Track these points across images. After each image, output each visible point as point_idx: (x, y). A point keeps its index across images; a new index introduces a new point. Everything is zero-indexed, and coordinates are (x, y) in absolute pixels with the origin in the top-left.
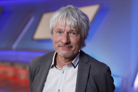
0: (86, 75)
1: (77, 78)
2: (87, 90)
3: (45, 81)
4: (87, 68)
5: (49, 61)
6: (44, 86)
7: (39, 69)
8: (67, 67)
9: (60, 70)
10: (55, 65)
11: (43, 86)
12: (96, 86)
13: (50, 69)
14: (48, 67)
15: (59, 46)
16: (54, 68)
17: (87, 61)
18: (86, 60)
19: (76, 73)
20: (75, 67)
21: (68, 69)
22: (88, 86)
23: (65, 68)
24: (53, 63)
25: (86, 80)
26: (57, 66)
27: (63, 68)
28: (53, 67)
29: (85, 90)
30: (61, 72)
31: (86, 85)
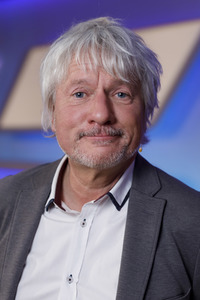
0: (152, 231)
1: (125, 241)
2: (153, 276)
3: (27, 249)
4: (155, 209)
5: (42, 190)
6: (24, 266)
7: (10, 215)
8: (95, 208)
9: (73, 215)
10: (59, 200)
11: (22, 265)
12: (182, 265)
13: (43, 212)
14: (37, 207)
15: (81, 136)
16: (56, 210)
17: (155, 187)
18: (152, 185)
19: (122, 224)
20: (119, 208)
21: (99, 213)
22: (159, 264)
23: (90, 209)
24: (52, 196)
25: (151, 246)
26: (63, 205)
27: (83, 209)
28: (51, 206)
29: (148, 275)
30: (75, 221)
31: (151, 261)
